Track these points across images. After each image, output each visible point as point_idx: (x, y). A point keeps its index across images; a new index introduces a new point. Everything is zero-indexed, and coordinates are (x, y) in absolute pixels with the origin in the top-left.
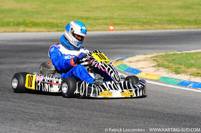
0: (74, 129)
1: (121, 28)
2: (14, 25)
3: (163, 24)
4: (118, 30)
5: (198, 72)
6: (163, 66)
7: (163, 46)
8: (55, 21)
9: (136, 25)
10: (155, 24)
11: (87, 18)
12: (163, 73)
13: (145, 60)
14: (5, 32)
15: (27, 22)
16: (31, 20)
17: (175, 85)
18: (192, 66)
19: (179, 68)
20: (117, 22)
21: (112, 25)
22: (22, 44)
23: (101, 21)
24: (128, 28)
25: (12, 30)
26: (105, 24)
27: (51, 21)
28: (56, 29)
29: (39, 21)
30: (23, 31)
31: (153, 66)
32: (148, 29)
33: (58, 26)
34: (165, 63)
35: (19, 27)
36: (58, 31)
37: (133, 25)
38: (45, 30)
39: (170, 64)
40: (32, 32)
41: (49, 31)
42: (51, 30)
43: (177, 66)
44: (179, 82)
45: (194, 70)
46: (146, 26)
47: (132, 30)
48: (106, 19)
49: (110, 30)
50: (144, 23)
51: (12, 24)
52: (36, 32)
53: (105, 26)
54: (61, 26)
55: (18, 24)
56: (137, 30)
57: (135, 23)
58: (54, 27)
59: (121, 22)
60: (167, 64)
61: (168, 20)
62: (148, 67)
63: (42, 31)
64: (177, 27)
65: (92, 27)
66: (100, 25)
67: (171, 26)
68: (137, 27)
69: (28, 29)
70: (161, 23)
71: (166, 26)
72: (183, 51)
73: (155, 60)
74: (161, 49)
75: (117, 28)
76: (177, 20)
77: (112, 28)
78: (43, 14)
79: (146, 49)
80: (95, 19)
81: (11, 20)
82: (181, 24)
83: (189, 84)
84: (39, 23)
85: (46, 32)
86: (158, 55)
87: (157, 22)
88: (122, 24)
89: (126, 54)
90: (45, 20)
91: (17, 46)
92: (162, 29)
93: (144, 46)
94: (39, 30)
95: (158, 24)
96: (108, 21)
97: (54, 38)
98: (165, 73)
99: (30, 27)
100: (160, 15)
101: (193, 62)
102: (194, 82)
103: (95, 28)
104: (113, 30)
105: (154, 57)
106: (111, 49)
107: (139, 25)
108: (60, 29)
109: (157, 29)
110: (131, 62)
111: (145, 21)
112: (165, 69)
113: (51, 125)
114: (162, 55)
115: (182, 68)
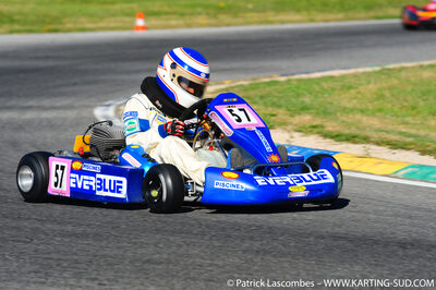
3: (264, 10)
4: (155, 28)
5: (314, 124)
7: (251, 64)
8: (6, 9)
9: (200, 14)
10: (247, 10)
18: (305, 109)
19: (274, 115)
20: (156, 9)
21: (140, 16)
23: (117, 7)
24: (181, 22)
26: (128, 15)
28: (6, 27)
32: (229, 25)
33: (12, 21)
36: (11, 32)
37: (192, 14)
43: (270, 110)
45: (306, 118)
46: (224, 18)
47: (189, 26)
49: (138, 28)
50: (219, 10)
53: (127, 19)
54: (18, 21)
56: (202, 26)
57: (199, 10)
58: (2, 22)
59: (166, 9)
64: (297, 17)
65: (95, 22)
66: (113, 15)
67: (282, 17)
68: (202, 19)
70: (260, 8)
71: (271, 16)
72: (293, 74)
74: (246, 70)
75: (154, 21)
77: (140, 22)
80: (105, 3)
82: (307, 9)
86: (233, 85)
87: (250, 6)
88: (166, 13)
92: (261, 23)
95: (252, 11)
96: (134, 6)
101: (307, 100)
102: (299, 148)
103: (101, 25)
104: (144, 28)
106: (128, 72)
107: (208, 14)
108: (16, 27)
109: (250, 23)
111: (222, 4)
114: (241, 85)
115: (280, 116)
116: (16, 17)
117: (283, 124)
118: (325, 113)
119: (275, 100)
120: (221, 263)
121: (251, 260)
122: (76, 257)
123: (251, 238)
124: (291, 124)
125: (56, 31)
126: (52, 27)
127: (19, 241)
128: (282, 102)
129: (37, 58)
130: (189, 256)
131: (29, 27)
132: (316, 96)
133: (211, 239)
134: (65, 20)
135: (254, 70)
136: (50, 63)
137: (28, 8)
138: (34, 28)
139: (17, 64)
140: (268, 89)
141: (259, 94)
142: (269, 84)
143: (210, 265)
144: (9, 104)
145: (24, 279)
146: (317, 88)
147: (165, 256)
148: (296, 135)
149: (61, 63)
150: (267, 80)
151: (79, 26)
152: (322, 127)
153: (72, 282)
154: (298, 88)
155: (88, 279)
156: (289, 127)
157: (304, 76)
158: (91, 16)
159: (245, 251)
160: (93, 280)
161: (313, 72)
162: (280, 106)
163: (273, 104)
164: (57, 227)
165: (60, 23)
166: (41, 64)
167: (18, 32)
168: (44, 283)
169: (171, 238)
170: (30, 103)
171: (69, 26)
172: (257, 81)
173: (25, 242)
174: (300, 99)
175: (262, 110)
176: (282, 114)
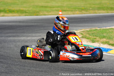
1: (67, 13)
3: (95, 10)
4: (65, 14)
5: (107, 41)
6: (85, 38)
7: (90, 25)
8: (24, 9)
9: (77, 11)
10: (90, 10)
11: (46, 7)
15: (6, 9)
16: (9, 9)
18: (104, 37)
19: (95, 39)
20: (65, 9)
21: (61, 11)
23: (54, 9)
24: (71, 13)
26: (57, 11)
27: (22, 9)
28: (24, 14)
29: (13, 9)
30: (3, 16)
32: (85, 14)
33: (26, 12)
34: (87, 36)
36: (26, 15)
37: (75, 11)
38: (18, 15)
39: (90, 36)
42: (20, 15)
43: (95, 37)
45: (104, 40)
46: (83, 12)
47: (74, 14)
48: (58, 7)
49: (60, 14)
50: (82, 10)
53: (57, 12)
54: (27, 13)
57: (77, 9)
58: (23, 13)
59: (68, 9)
60: (88, 36)
61: (98, 8)
64: (104, 12)
66: (53, 11)
67: (100, 12)
68: (77, 12)
69: (6, 14)
70: (94, 9)
71: (96, 11)
72: (102, 27)
73: (81, 34)
74: (88, 26)
75: (64, 13)
76: (105, 7)
77: (60, 13)
78: (18, 5)
79: (79, 26)
80: (51, 8)
82: (107, 9)
85: (17, 16)
86: (85, 30)
87: (91, 9)
88: (68, 10)
90: (18, 9)
92: (94, 13)
93: (78, 25)
95: (91, 10)
96: (59, 8)
98: (86, 42)
99: (8, 13)
100: (94, 4)
101: (105, 35)
102: (102, 48)
103: (50, 13)
104: (61, 14)
107: (79, 11)
108: (27, 14)
109: (91, 13)
111: (83, 8)
112: (87, 40)
114: (87, 30)
115: (97, 39)
116: (27, 12)
117: (98, 41)
118: (110, 38)
119: (96, 34)
124: (100, 41)
125: (37, 15)
126: (37, 14)
127: (24, 73)
128: (98, 35)
129: (32, 23)
131: (30, 14)
132: (107, 34)
134: (40, 12)
135: (91, 26)
136: (36, 24)
137: (30, 9)
138: (32, 14)
139: (27, 24)
140: (94, 31)
141: (92, 33)
142: (94, 30)
144: (24, 35)
146: (108, 31)
148: (101, 44)
149: (38, 24)
150: (94, 29)
151: (44, 14)
152: (109, 42)
154: (103, 31)
156: (100, 42)
157: (105, 28)
158: (47, 11)
161: (107, 27)
162: (97, 36)
163: (95, 36)
164: (34, 69)
165: (39, 13)
166: (33, 24)
167: (27, 15)
170: (30, 35)
171: (41, 14)
172: (92, 29)
173: (26, 73)
174: (103, 34)
175: (92, 37)
176: (98, 38)
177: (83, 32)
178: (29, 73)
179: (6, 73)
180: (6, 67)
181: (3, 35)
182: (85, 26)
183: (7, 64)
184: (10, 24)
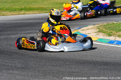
0: (30, 74)
2: (18, 10)
6: (102, 32)
8: (44, 6)
12: (101, 36)
13: (92, 28)
14: (12, 15)
16: (30, 6)
17: (106, 43)
18: (120, 31)
19: (112, 33)
22: (20, 22)
25: (17, 13)
27: (42, 6)
28: (44, 11)
29: (34, 7)
30: (24, 14)
31: (96, 32)
33: (46, 10)
34: (103, 30)
35: (21, 11)
36: (46, 13)
40: (29, 14)
41: (40, 13)
42: (41, 12)
43: (111, 31)
44: (108, 41)
45: (120, 33)
51: (17, 9)
52: (31, 14)
54: (47, 10)
55: (21, 10)
60: (105, 30)
62: (93, 33)
63: (35, 13)
69: (27, 12)
72: (119, 21)
73: (98, 28)
78: (38, 2)
79: (97, 21)
81: (17, 7)
83: (114, 42)
84: (35, 8)
85: (38, 13)
86: (102, 25)
89: (83, 25)
90: (39, 6)
91: (16, 23)
94: (33, 12)
97: (41, 17)
102: (118, 41)
105: (99, 26)
108: (47, 11)
110: (83, 30)
112: (103, 34)
113: (16, 72)
117: (114, 35)
119: (113, 28)
120: (92, 72)
121: (100, 71)
122: (54, 71)
123: (101, 65)
124: (116, 35)
130: (84, 71)
133: (90, 66)
140: (111, 25)
141: (109, 27)
143: (89, 73)
145: (39, 78)
147: (77, 71)
148: (117, 38)
150: (111, 23)
153: (52, 78)
154: (119, 25)
155: (56, 77)
159: (99, 69)
160: (57, 77)
162: (114, 30)
168: (44, 79)
169: (80, 66)
172: (109, 23)
175: (108, 31)
176: (114, 32)
177: (100, 26)
178: (44, 67)
179: (22, 68)
180: (22, 63)
181: (22, 32)
182: (102, 21)
183: (24, 60)
184: (30, 21)
